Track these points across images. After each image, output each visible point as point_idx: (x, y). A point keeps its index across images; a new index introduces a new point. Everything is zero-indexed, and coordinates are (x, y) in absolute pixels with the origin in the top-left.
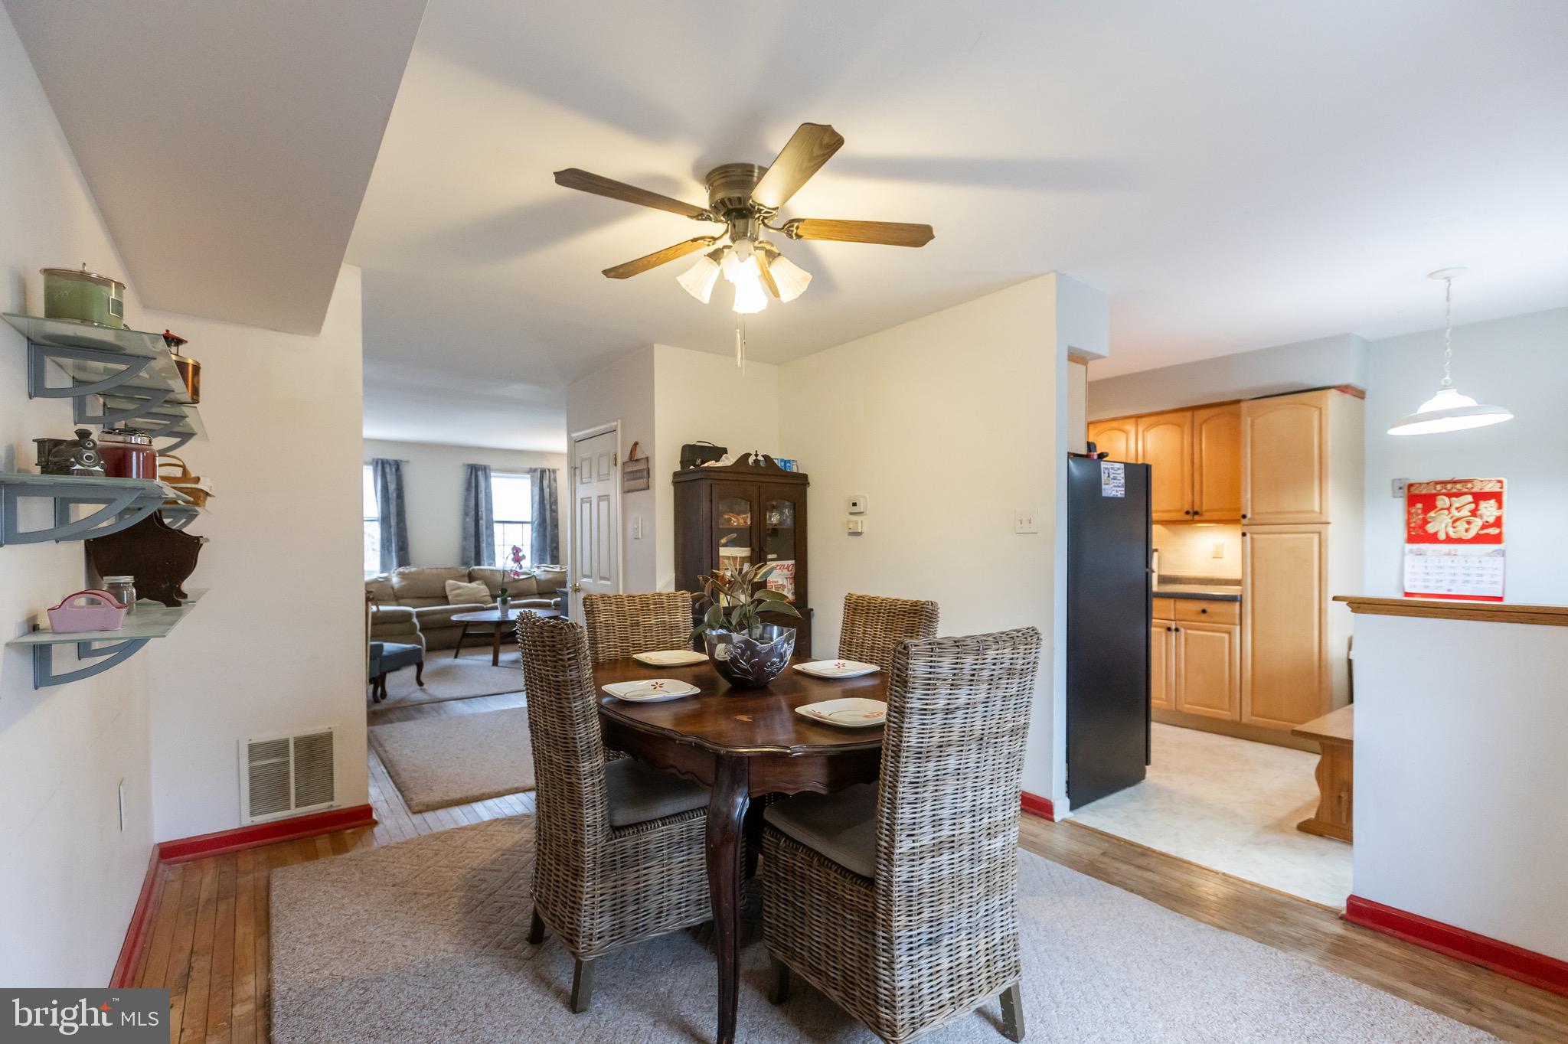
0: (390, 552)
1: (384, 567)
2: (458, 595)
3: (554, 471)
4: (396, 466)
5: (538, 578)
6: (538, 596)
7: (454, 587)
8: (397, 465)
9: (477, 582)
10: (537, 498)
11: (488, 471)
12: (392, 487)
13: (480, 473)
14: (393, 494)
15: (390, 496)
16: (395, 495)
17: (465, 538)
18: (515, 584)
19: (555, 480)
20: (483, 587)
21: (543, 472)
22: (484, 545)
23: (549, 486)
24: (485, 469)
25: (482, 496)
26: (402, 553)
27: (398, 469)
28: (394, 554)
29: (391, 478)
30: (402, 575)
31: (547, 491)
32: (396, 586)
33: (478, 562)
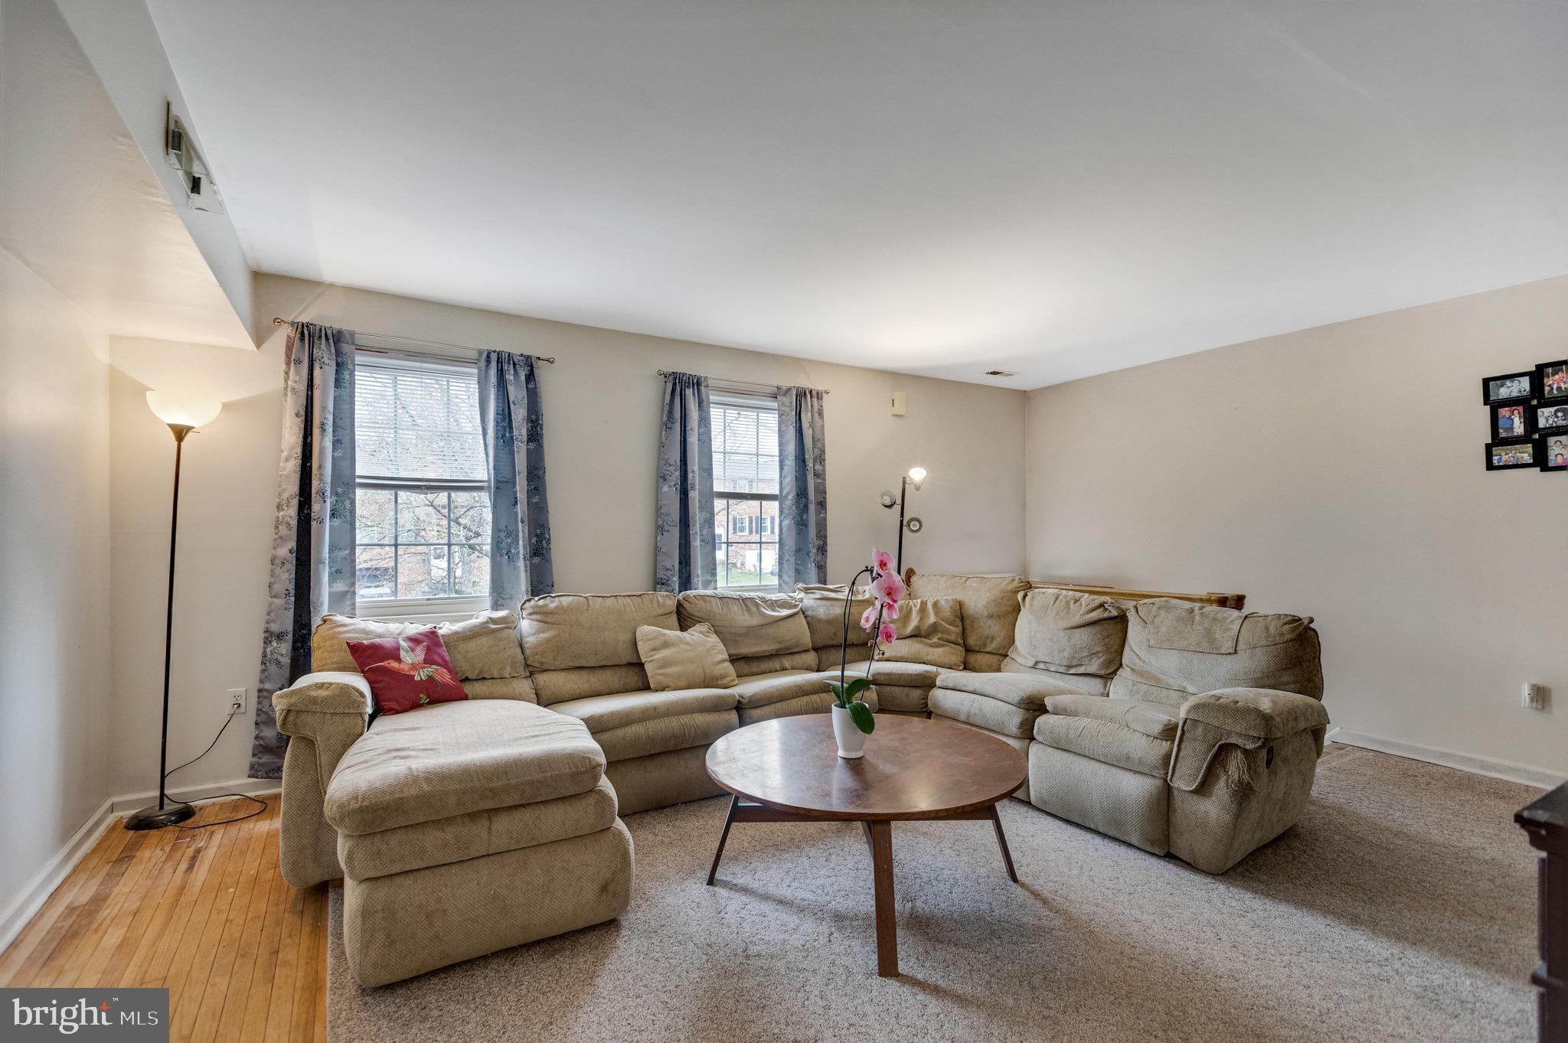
0: (511, 558)
1: (499, 594)
2: (665, 664)
3: (819, 396)
4: (527, 368)
5: (809, 613)
6: (811, 658)
7: (657, 643)
8: (530, 368)
9: (698, 627)
10: (791, 448)
11: (702, 388)
12: (519, 414)
13: (689, 392)
14: (521, 430)
15: (515, 433)
16: (524, 432)
17: (660, 529)
18: (771, 631)
19: (821, 414)
20: (714, 639)
21: (802, 395)
22: (696, 543)
23: (812, 425)
24: (697, 383)
25: (693, 439)
26: (536, 560)
27: (531, 377)
28: (521, 564)
29: (517, 393)
30: (544, 617)
31: (808, 433)
32: (530, 640)
33: (686, 583)
